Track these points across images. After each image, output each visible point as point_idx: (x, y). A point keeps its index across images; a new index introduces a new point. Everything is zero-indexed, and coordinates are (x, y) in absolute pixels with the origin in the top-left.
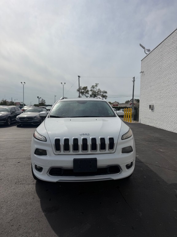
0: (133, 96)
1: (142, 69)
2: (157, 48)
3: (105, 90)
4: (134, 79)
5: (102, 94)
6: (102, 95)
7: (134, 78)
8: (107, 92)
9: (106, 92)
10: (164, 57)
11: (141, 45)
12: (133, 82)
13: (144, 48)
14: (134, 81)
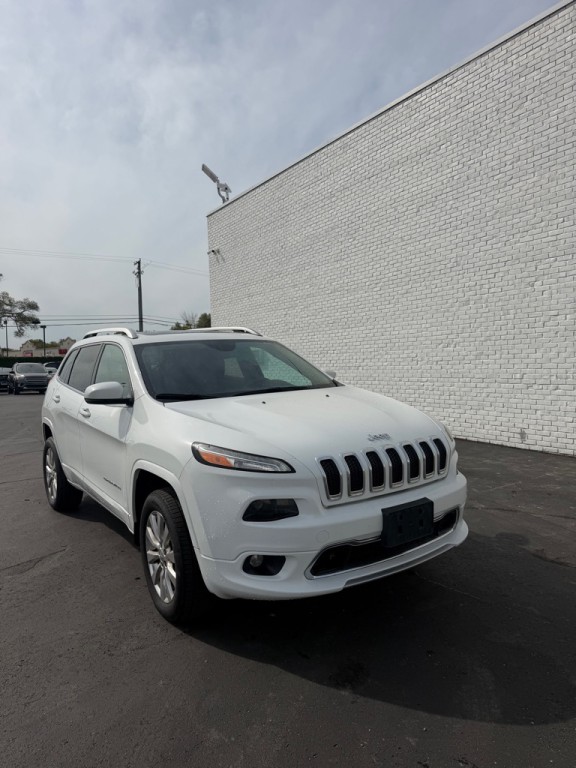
0: (141, 322)
1: (211, 241)
2: (263, 187)
3: (31, 300)
4: (139, 267)
5: (18, 311)
6: (19, 315)
7: (139, 263)
8: (39, 305)
9: (34, 306)
10: (292, 217)
11: (205, 169)
12: (135, 277)
13: (214, 178)
14: (139, 274)
